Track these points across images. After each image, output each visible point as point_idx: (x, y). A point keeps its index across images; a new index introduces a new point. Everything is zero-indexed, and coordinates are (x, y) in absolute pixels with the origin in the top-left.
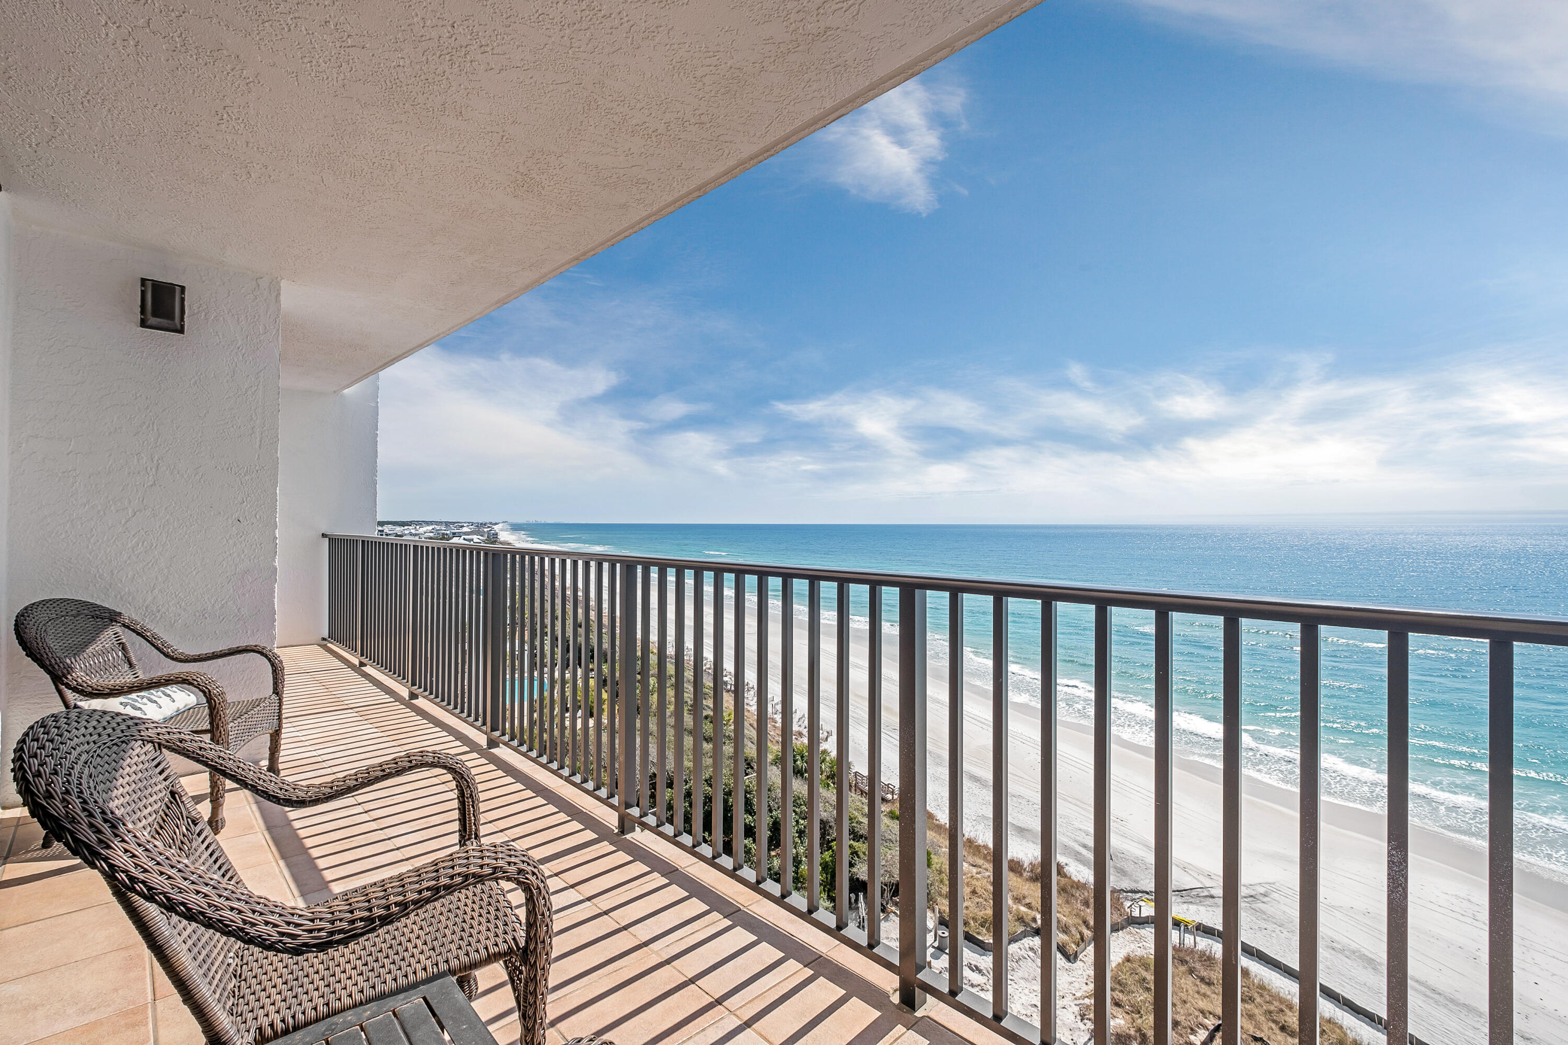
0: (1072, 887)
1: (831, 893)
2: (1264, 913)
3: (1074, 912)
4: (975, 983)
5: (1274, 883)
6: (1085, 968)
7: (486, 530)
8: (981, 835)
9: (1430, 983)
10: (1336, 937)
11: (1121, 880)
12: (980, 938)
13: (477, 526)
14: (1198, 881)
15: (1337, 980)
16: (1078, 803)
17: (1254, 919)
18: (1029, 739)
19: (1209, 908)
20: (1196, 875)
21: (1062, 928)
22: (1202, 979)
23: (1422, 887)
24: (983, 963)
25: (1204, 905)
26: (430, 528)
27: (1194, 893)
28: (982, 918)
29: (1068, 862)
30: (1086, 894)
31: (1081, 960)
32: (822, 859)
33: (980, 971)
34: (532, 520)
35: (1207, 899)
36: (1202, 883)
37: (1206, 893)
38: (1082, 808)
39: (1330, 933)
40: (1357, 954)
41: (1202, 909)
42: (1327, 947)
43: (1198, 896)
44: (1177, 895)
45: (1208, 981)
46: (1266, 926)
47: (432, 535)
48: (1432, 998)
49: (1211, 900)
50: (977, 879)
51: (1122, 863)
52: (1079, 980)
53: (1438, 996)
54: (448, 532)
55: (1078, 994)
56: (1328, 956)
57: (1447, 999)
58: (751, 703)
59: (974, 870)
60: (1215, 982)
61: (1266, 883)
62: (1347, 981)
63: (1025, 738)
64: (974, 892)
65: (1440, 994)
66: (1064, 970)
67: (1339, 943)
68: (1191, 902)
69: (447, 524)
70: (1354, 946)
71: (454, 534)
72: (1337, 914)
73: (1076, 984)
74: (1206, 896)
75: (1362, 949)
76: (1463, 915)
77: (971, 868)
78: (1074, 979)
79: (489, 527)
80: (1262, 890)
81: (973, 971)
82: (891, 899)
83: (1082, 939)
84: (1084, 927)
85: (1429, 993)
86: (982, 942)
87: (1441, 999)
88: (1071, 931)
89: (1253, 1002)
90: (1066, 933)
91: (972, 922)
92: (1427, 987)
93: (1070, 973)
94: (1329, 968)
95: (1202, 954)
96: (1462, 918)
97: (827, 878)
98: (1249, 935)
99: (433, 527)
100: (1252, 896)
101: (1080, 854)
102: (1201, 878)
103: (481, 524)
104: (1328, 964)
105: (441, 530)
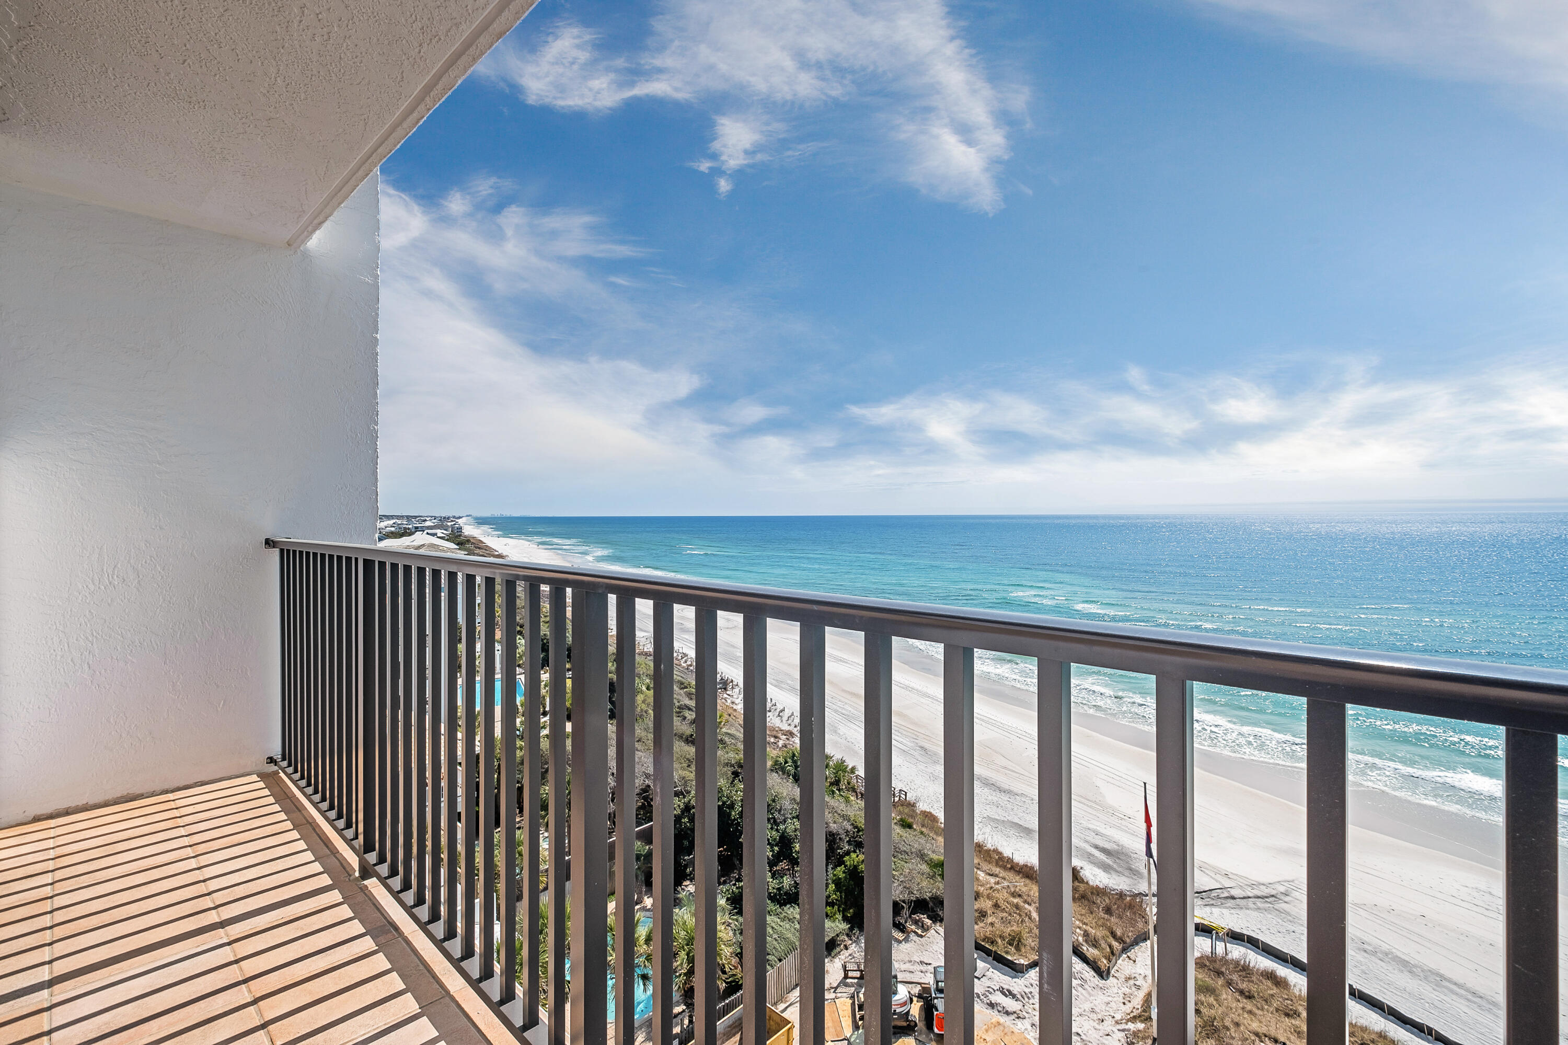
0: (1092, 893)
1: (846, 913)
2: (1288, 914)
3: (1100, 923)
4: (1010, 1010)
5: (1293, 881)
6: (1120, 985)
7: (449, 524)
8: (990, 839)
9: (1469, 985)
10: (1366, 938)
11: (1139, 882)
12: (1009, 957)
13: (440, 520)
14: (1217, 881)
15: (1376, 986)
16: (1083, 800)
17: (1280, 921)
18: (1024, 734)
19: (1232, 911)
20: (1213, 876)
21: (1092, 941)
22: (1242, 992)
23: (1442, 881)
24: (1016, 987)
25: (1226, 908)
26: (391, 522)
27: (1214, 894)
28: (1009, 935)
29: (1082, 865)
30: (1107, 901)
31: (1113, 976)
32: (834, 875)
33: (1014, 996)
34: (497, 513)
35: (1228, 900)
36: (1220, 883)
37: (1226, 894)
38: (1088, 806)
39: (1359, 934)
40: (1390, 956)
41: (1225, 911)
42: (1359, 949)
43: (1218, 897)
44: (1197, 897)
45: (1247, 994)
46: (1293, 928)
47: (393, 529)
48: (1475, 1003)
49: (1232, 901)
50: (998, 890)
51: (1137, 865)
52: (1115, 999)
53: (1480, 999)
54: (410, 526)
55: (1118, 1017)
56: (1362, 959)
57: (1490, 1003)
58: (737, 701)
59: (992, 880)
60: (1256, 995)
61: (1285, 881)
62: (1386, 986)
63: (1020, 732)
64: (996, 906)
65: (1481, 997)
66: (1099, 989)
67: (1369, 944)
68: (1213, 905)
69: (409, 518)
70: (1385, 947)
71: (417, 528)
72: (1361, 912)
73: (1113, 1004)
74: (1227, 898)
75: (1394, 950)
76: (1487, 909)
77: (988, 877)
78: (1110, 999)
79: (452, 521)
80: (1282, 889)
81: (1006, 996)
82: (910, 917)
83: (1113, 953)
84: (1112, 939)
85: (1470, 997)
86: (1012, 962)
87: (1483, 1003)
88: (1100, 945)
89: (1299, 1016)
90: (1096, 947)
91: (999, 941)
92: (1468, 990)
93: (1105, 992)
94: (1366, 973)
95: (1237, 963)
96: (1487, 913)
97: (841, 896)
98: (1278, 939)
99: (394, 521)
100: (1273, 896)
101: (1093, 856)
102: (1218, 877)
103: (444, 518)
104: (1363, 968)
105: (403, 524)
